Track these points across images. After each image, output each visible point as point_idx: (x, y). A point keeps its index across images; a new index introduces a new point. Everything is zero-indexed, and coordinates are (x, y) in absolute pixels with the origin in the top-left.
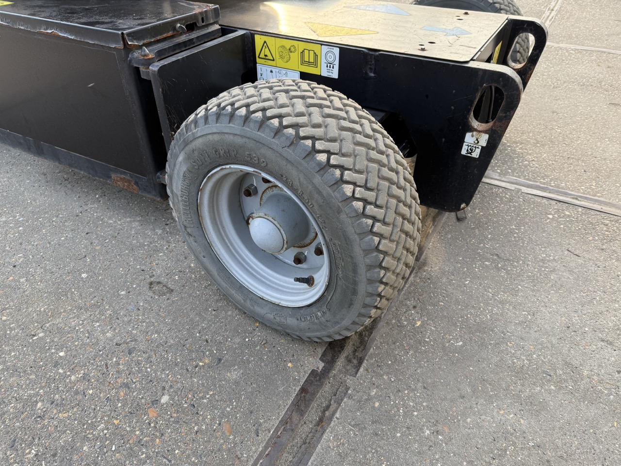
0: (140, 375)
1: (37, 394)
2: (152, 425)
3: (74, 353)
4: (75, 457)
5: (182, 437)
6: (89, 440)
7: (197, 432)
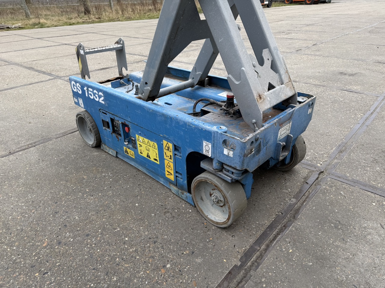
0: (158, 253)
1: (116, 255)
2: (163, 276)
3: (131, 239)
4: (131, 284)
5: (175, 283)
6: (137, 278)
7: (181, 283)
